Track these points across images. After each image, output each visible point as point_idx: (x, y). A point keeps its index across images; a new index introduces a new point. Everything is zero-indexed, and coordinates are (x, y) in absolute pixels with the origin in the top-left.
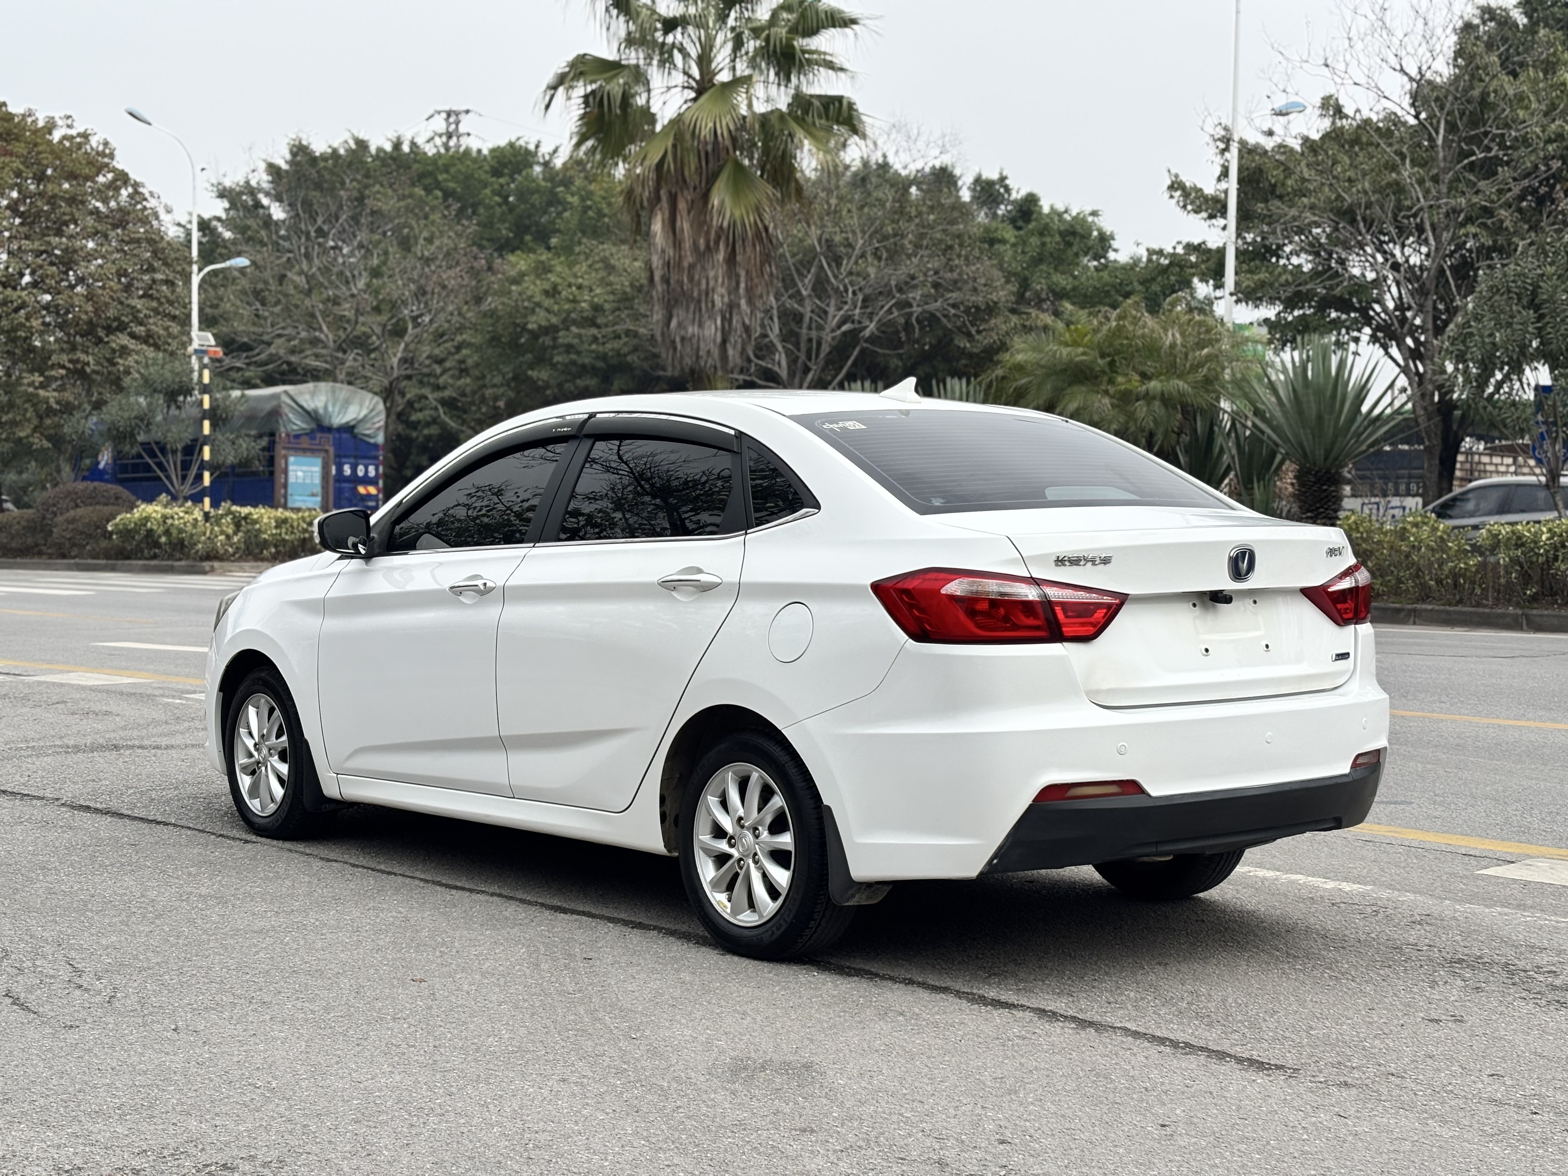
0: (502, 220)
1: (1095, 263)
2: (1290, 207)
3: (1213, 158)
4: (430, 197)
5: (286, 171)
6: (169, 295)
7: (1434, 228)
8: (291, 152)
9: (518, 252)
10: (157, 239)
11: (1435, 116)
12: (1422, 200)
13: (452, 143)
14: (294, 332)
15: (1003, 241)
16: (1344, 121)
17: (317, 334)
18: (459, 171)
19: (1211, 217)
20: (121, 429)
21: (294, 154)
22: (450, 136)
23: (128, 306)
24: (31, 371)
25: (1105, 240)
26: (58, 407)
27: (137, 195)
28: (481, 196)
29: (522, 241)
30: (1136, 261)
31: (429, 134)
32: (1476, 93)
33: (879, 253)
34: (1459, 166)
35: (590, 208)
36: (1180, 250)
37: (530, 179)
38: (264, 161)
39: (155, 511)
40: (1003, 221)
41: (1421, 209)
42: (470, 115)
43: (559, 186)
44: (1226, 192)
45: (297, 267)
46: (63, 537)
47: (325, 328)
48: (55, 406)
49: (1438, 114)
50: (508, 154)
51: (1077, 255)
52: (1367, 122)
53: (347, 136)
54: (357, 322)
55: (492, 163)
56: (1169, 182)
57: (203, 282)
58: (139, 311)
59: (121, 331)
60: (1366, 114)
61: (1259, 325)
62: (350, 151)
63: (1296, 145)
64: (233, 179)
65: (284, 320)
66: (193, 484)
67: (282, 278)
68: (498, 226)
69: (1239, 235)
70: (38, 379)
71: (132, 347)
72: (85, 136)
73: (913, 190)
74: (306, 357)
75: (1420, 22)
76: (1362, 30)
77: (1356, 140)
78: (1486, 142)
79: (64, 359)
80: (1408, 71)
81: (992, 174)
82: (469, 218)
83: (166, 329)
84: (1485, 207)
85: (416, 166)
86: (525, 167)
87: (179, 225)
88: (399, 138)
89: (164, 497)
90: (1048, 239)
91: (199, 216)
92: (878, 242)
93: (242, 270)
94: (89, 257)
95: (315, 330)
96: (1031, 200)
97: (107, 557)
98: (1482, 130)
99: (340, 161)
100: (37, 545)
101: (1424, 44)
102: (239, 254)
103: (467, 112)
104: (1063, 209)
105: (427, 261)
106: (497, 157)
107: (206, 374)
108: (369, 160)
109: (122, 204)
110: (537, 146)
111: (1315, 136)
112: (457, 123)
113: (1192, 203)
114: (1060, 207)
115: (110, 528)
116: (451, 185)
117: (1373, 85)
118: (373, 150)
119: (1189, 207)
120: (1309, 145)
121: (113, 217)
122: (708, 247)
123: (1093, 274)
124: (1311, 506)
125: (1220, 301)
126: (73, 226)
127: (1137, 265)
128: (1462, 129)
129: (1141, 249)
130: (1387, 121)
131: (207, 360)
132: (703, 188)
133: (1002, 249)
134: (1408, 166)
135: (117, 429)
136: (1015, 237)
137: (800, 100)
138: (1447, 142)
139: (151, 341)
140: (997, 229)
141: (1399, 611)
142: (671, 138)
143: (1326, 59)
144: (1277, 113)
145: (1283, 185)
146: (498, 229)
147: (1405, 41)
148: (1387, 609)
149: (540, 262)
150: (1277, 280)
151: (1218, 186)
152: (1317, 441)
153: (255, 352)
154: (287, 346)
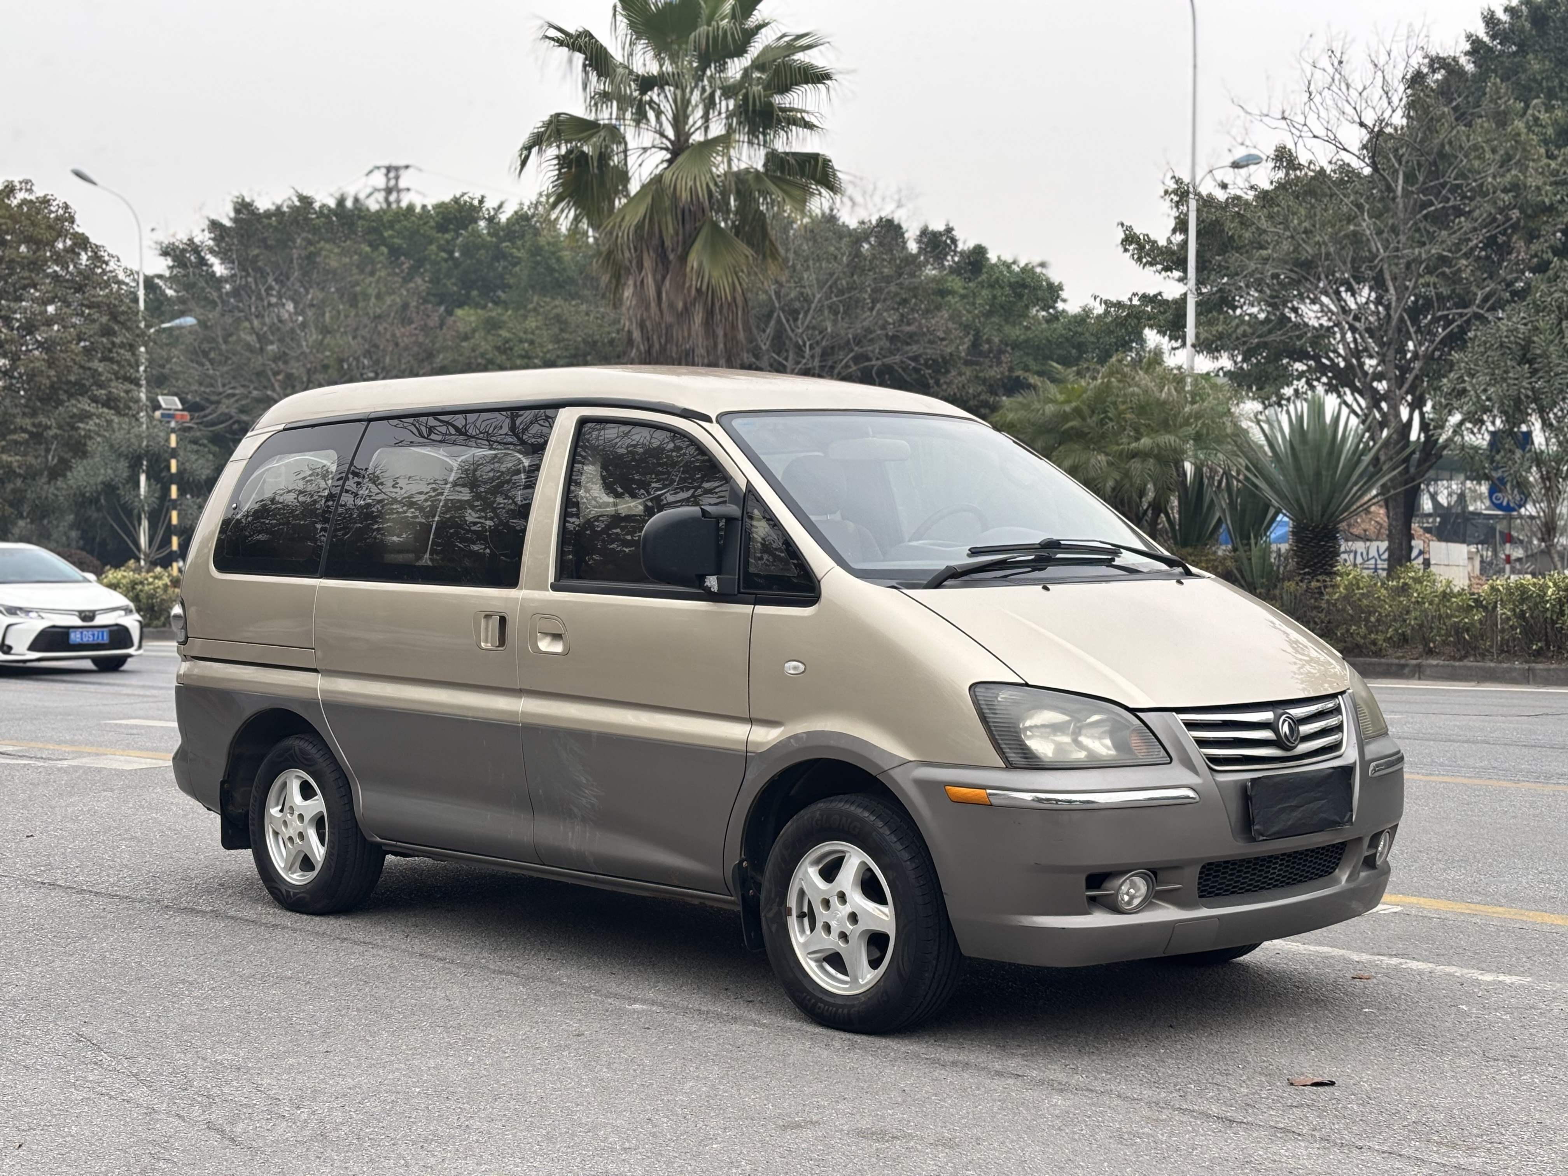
0: (448, 276)
1: (1044, 313)
2: (1249, 260)
3: (1168, 211)
4: (376, 254)
5: (230, 228)
7: (1393, 280)
8: (235, 209)
9: (467, 308)
11: (1393, 167)
12: (1382, 251)
13: (392, 198)
14: (245, 391)
15: (952, 292)
16: (1298, 172)
17: (269, 393)
18: (405, 227)
19: (1167, 269)
20: (88, 495)
21: (237, 211)
22: (390, 192)
23: (90, 369)
25: (1054, 291)
26: (21, 471)
27: (97, 258)
28: (427, 253)
29: (468, 295)
30: (1087, 312)
31: (369, 190)
32: (1435, 143)
33: (836, 308)
34: (1419, 216)
35: (538, 263)
36: (1136, 302)
37: (477, 234)
38: (207, 218)
39: (124, 577)
40: (952, 272)
41: (1381, 260)
42: (410, 170)
43: (504, 241)
44: (1184, 244)
45: (247, 325)
47: (277, 385)
48: (17, 470)
49: (1397, 166)
50: (453, 210)
51: (1027, 307)
52: (1322, 172)
53: (291, 193)
55: (437, 219)
56: (1123, 236)
58: (100, 374)
59: (82, 395)
60: (1321, 163)
61: (1218, 375)
62: (293, 208)
63: (1250, 196)
64: (181, 237)
65: (235, 379)
66: (158, 549)
67: (229, 336)
68: (444, 281)
69: (1198, 286)
71: (93, 410)
72: (46, 201)
73: (863, 244)
75: (1379, 73)
77: (1311, 192)
78: (1444, 192)
79: (27, 422)
80: (1366, 123)
81: (938, 226)
82: (421, 276)
83: (127, 392)
84: (1445, 257)
85: (360, 223)
86: (471, 223)
88: (342, 195)
89: (132, 563)
90: (998, 292)
91: (146, 273)
92: (836, 296)
93: (191, 330)
94: (49, 322)
95: (265, 387)
96: (980, 251)
98: (1441, 181)
99: (285, 218)
101: (1384, 98)
102: (186, 313)
103: (407, 167)
104: (1010, 261)
105: (378, 318)
106: (443, 213)
107: (173, 438)
108: (314, 216)
109: (81, 268)
110: (481, 202)
111: (1267, 186)
112: (397, 178)
113: (1146, 255)
114: (1008, 258)
116: (396, 240)
117: (1332, 137)
118: (317, 206)
119: (1144, 260)
120: (1264, 197)
121: (73, 281)
122: (686, 308)
123: (1045, 326)
124: (1308, 561)
125: (1177, 352)
126: (32, 291)
127: (1088, 317)
128: (1421, 179)
129: (1098, 300)
130: (1341, 173)
131: (173, 424)
132: (680, 249)
133: (953, 301)
134: (1366, 217)
135: (83, 495)
136: (965, 288)
137: (775, 160)
138: (1406, 193)
139: (112, 404)
140: (946, 281)
141: (1403, 666)
142: (649, 200)
143: (1283, 112)
144: (1236, 165)
145: (1240, 237)
146: (445, 285)
147: (1364, 94)
148: (1392, 664)
149: (491, 318)
150: (1235, 331)
151: (1172, 239)
152: (1314, 496)
153: (207, 411)
154: (237, 405)
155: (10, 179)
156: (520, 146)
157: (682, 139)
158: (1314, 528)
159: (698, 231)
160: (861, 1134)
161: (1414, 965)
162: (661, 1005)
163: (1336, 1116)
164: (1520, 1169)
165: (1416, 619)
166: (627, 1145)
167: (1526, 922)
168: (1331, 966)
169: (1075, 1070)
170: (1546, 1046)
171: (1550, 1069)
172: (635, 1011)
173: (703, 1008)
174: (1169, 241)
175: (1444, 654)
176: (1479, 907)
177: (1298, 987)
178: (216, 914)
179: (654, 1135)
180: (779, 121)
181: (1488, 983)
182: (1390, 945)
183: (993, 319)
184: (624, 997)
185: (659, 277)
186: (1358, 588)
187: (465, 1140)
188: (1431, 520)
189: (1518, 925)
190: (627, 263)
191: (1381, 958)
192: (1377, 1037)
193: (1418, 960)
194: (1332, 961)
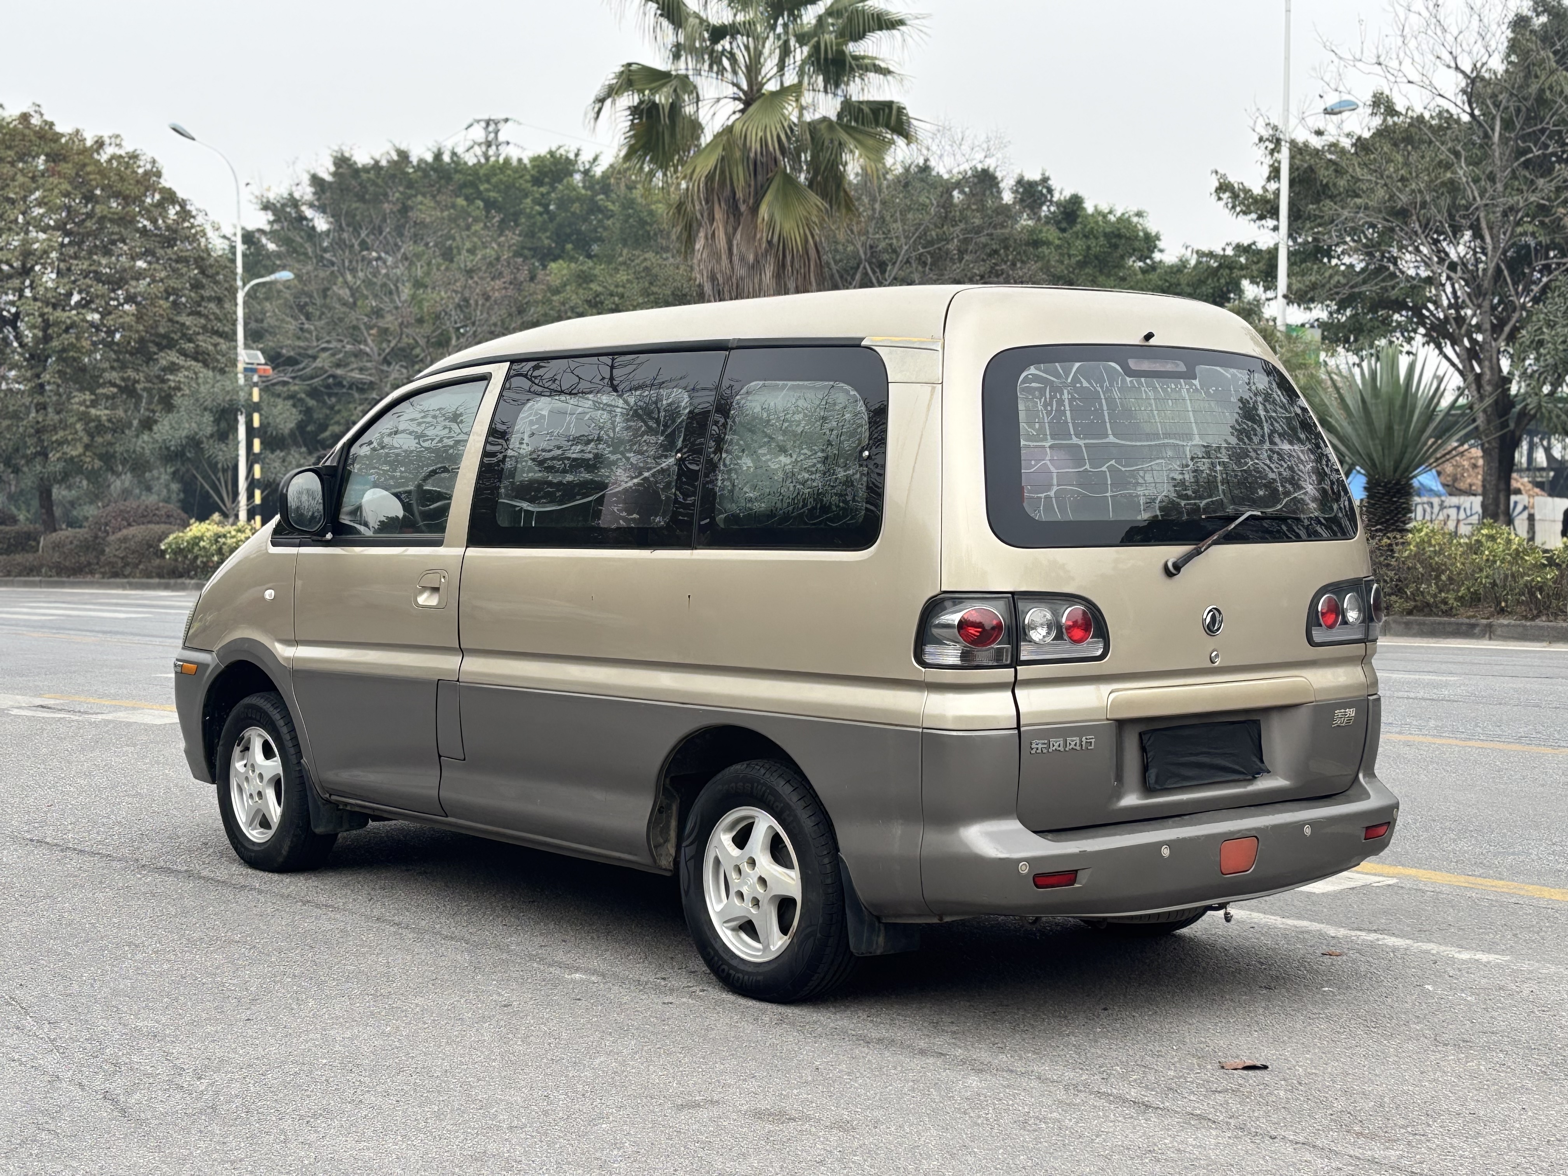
0: (544, 229)
1: (1141, 264)
2: (1343, 208)
3: (1263, 159)
4: (472, 208)
5: (330, 183)
6: (218, 311)
7: (1490, 229)
8: (335, 164)
9: (561, 261)
10: (205, 255)
11: (1491, 113)
12: (1478, 199)
13: (491, 152)
14: (339, 345)
15: (1048, 243)
16: (1396, 119)
17: (362, 347)
18: (501, 180)
19: (1261, 217)
20: (172, 448)
21: (337, 166)
22: (489, 144)
23: (177, 322)
24: (82, 390)
25: (1150, 242)
26: (110, 425)
27: (185, 214)
28: (522, 206)
29: (563, 250)
30: (1184, 263)
31: (469, 143)
32: (1534, 88)
33: (923, 259)
34: (1516, 164)
35: (629, 216)
36: (1230, 252)
37: (571, 187)
38: (308, 172)
39: (208, 530)
40: (1047, 223)
41: (1477, 209)
42: (509, 123)
43: (599, 194)
44: (1277, 193)
45: (340, 279)
46: (115, 556)
47: (369, 341)
48: (107, 424)
49: (1494, 112)
50: (548, 163)
51: (1122, 257)
52: (1420, 119)
54: (401, 334)
55: (532, 172)
56: (1217, 184)
57: (248, 295)
58: (188, 328)
59: (170, 349)
60: (1419, 110)
61: (1312, 326)
62: (391, 162)
63: (1346, 143)
64: (277, 192)
65: (329, 333)
67: (325, 292)
68: (540, 235)
69: (1290, 236)
70: (88, 396)
71: (182, 363)
72: (134, 156)
73: (956, 193)
74: (352, 370)
75: (1476, 17)
76: (1416, 28)
77: (1408, 139)
78: (1543, 139)
79: (114, 376)
80: (1463, 68)
81: (1033, 175)
82: (513, 230)
83: (215, 345)
84: (1544, 205)
85: (457, 177)
86: (566, 176)
87: (224, 237)
88: (439, 150)
89: (216, 516)
90: (1092, 242)
91: (243, 229)
92: (924, 247)
93: (287, 284)
94: (139, 275)
95: (360, 343)
96: (1076, 201)
97: (160, 576)
98: (1540, 127)
99: (383, 172)
100: (89, 564)
101: (1480, 42)
102: (284, 267)
103: (506, 120)
104: (1106, 211)
105: (470, 273)
106: (538, 166)
107: (256, 392)
108: (411, 170)
109: (170, 222)
110: (577, 155)
111: (1367, 135)
112: (496, 132)
113: (1240, 203)
114: (1104, 207)
115: (163, 547)
116: (492, 194)
117: (1428, 82)
118: (414, 160)
119: (1238, 209)
120: (1361, 144)
121: (161, 235)
122: (757, 261)
123: (1140, 276)
124: (1380, 518)
125: (1271, 302)
126: (121, 245)
127: (1185, 267)
128: (1518, 127)
129: (1190, 250)
130: (1440, 119)
131: (256, 378)
132: (751, 201)
133: (1047, 252)
134: (1463, 165)
135: (168, 448)
136: (1059, 239)
137: (849, 108)
138: (1504, 140)
139: (200, 358)
140: (1041, 231)
141: (1474, 626)
142: (719, 151)
143: (1378, 57)
144: (1328, 112)
145: (1335, 185)
146: (540, 238)
147: (1460, 38)
148: (1462, 624)
149: (582, 271)
150: (1329, 282)
151: (1268, 187)
152: (1386, 452)
153: (301, 366)
154: (333, 359)
155: (100, 134)
156: (592, 98)
157: (755, 88)
158: (1386, 484)
159: (770, 181)
160: (758, 1115)
161: (1391, 941)
162: (603, 975)
163: (1259, 1103)
164: (1436, 1163)
165: (1487, 577)
166: (515, 1123)
167: (1522, 896)
168: (1304, 941)
169: (1002, 1050)
170: (1503, 1031)
171: (1501, 1055)
172: (573, 981)
173: (643, 979)
174: (1265, 189)
175: (1516, 613)
176: (1479, 880)
177: (1262, 964)
178: (189, 874)
179: (546, 1113)
180: (852, 69)
181: (1464, 962)
182: (1373, 919)
183: (1087, 270)
184: (567, 967)
185: (730, 230)
186: (1430, 545)
187: (354, 1115)
188: (1544, 474)
189: (1513, 900)
190: (699, 216)
191: (1359, 933)
192: (1328, 1018)
193: (1397, 936)
194: (1306, 936)
